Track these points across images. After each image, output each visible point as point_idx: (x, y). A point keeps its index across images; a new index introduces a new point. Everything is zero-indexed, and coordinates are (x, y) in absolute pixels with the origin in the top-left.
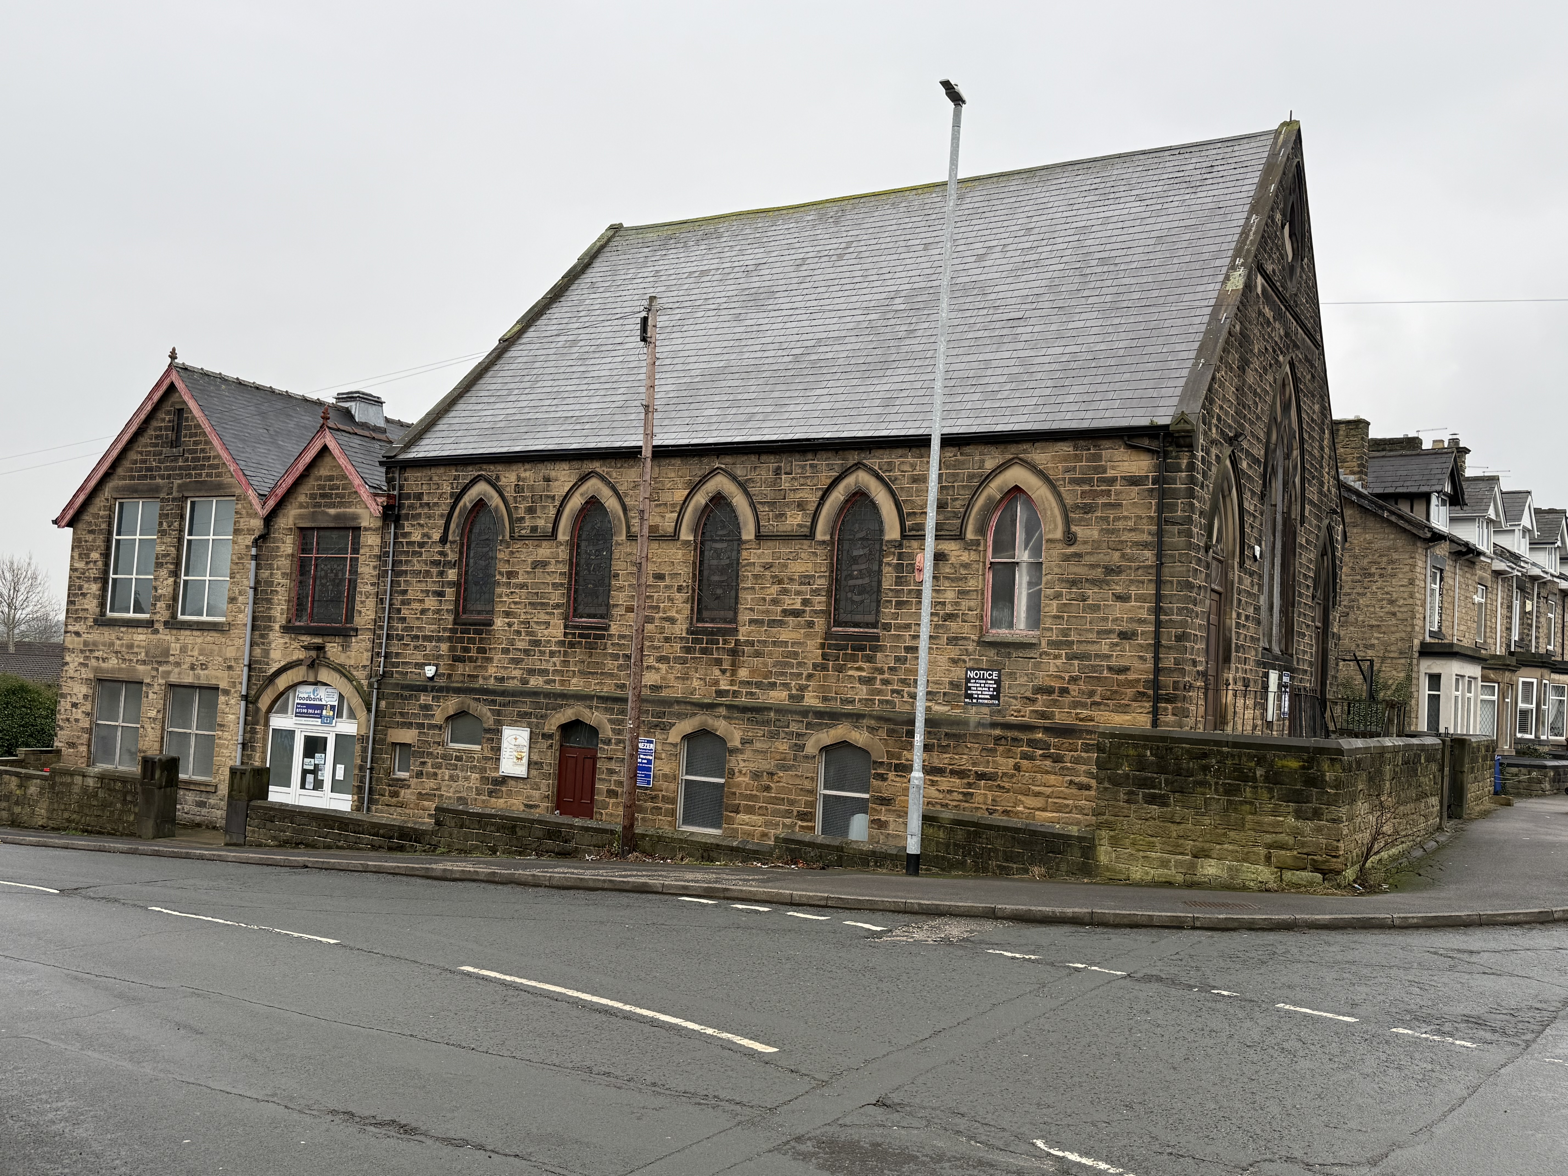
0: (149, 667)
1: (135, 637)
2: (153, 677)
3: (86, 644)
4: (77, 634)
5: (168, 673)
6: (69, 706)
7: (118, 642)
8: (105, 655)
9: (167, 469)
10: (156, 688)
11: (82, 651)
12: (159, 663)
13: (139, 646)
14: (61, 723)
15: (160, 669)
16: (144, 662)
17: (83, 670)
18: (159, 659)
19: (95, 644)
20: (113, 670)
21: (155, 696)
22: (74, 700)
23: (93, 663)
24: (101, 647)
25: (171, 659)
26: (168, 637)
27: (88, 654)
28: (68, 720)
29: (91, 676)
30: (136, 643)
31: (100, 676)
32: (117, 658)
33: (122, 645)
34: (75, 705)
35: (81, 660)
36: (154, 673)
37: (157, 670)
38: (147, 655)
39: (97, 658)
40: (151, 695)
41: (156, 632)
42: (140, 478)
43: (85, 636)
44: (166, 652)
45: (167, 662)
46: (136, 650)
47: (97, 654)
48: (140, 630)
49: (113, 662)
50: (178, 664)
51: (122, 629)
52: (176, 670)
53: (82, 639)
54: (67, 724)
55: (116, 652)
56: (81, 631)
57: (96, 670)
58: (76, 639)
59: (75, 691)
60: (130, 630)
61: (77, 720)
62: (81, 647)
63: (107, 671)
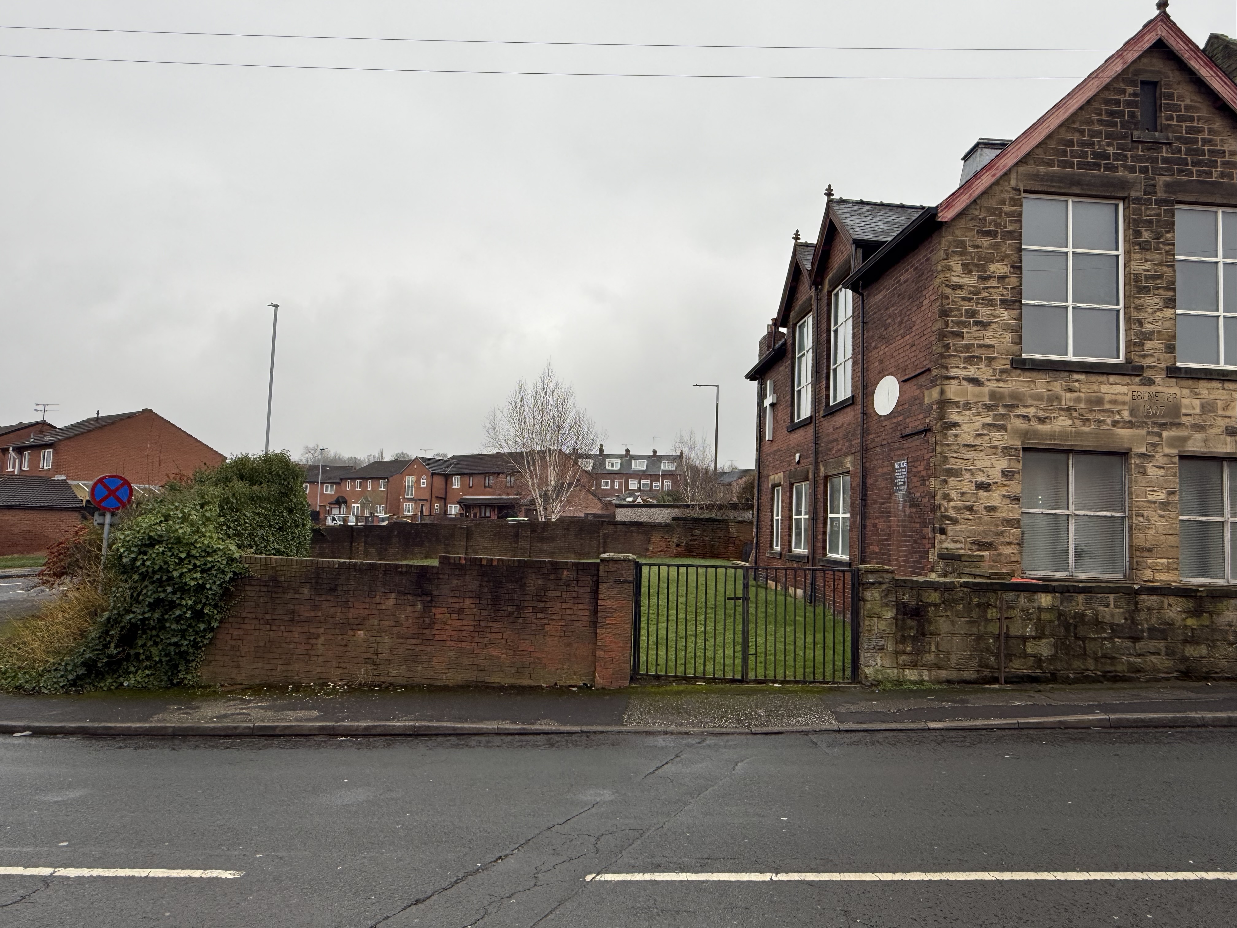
0: (1143, 432)
1: (1104, 388)
2: (1154, 445)
3: (993, 395)
4: (975, 381)
5: (1185, 440)
6: (969, 488)
7: (1068, 395)
8: (1041, 414)
9: (1139, 159)
10: (1160, 459)
11: (988, 407)
12: (1163, 426)
13: (1114, 402)
14: (951, 513)
15: (1165, 434)
16: (1130, 424)
17: (996, 435)
18: (1161, 420)
19: (1015, 396)
20: (1063, 435)
21: (1162, 472)
22: (981, 478)
23: (1019, 424)
24: (1030, 402)
25: (1184, 420)
26: (1175, 390)
27: (1001, 410)
28: (970, 509)
29: (1018, 443)
30: (1107, 398)
31: (1034, 443)
32: (1070, 417)
33: (1078, 400)
34: (981, 486)
35: (989, 420)
36: (1156, 440)
37: (1160, 435)
38: (1132, 413)
39: (1025, 417)
40: (1151, 470)
41: (1151, 382)
42: (1081, 166)
43: (993, 385)
44: (1175, 410)
45: (1179, 425)
46: (1107, 407)
47: (1022, 411)
48: (1112, 379)
49: (1062, 423)
50: (1199, 428)
51: (1076, 376)
52: (1198, 436)
53: (986, 390)
54: (967, 514)
55: (1068, 409)
56: (983, 377)
57: (1025, 434)
58: (972, 389)
59: (979, 465)
60: (1094, 378)
61: (991, 509)
62: (986, 400)
63: (1052, 436)
